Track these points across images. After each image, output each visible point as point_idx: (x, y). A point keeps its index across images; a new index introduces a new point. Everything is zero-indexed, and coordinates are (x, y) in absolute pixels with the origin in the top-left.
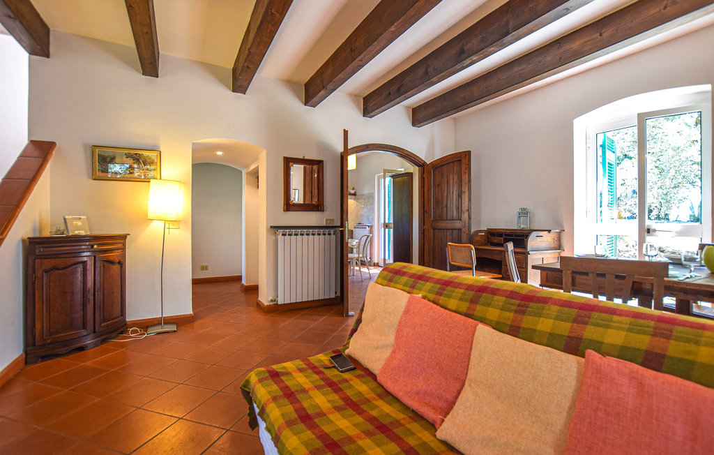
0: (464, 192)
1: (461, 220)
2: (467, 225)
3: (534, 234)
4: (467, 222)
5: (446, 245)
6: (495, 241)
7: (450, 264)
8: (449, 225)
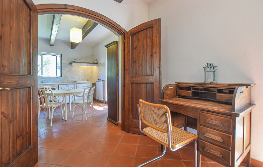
0: (156, 53)
1: (153, 75)
2: (158, 80)
3: (240, 89)
4: (158, 77)
5: (137, 103)
6: (184, 94)
7: (142, 123)
8: (143, 80)
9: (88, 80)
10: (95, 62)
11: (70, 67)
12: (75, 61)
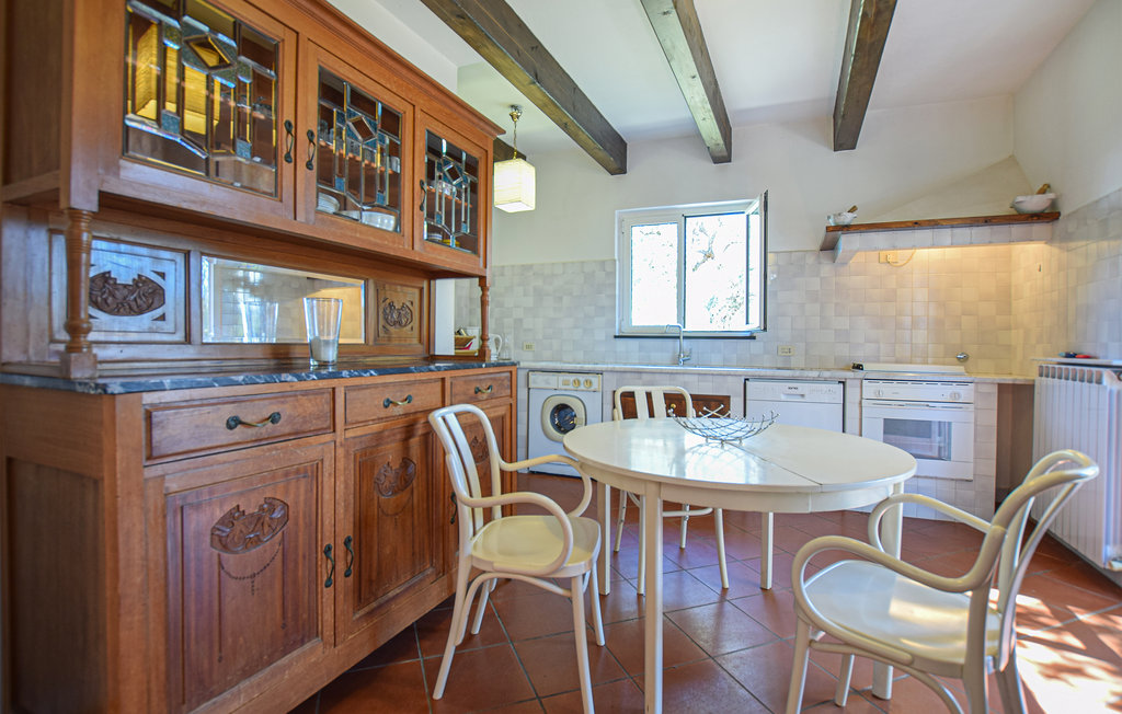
9: (964, 360)
10: (1035, 203)
11: (826, 268)
12: (848, 218)
